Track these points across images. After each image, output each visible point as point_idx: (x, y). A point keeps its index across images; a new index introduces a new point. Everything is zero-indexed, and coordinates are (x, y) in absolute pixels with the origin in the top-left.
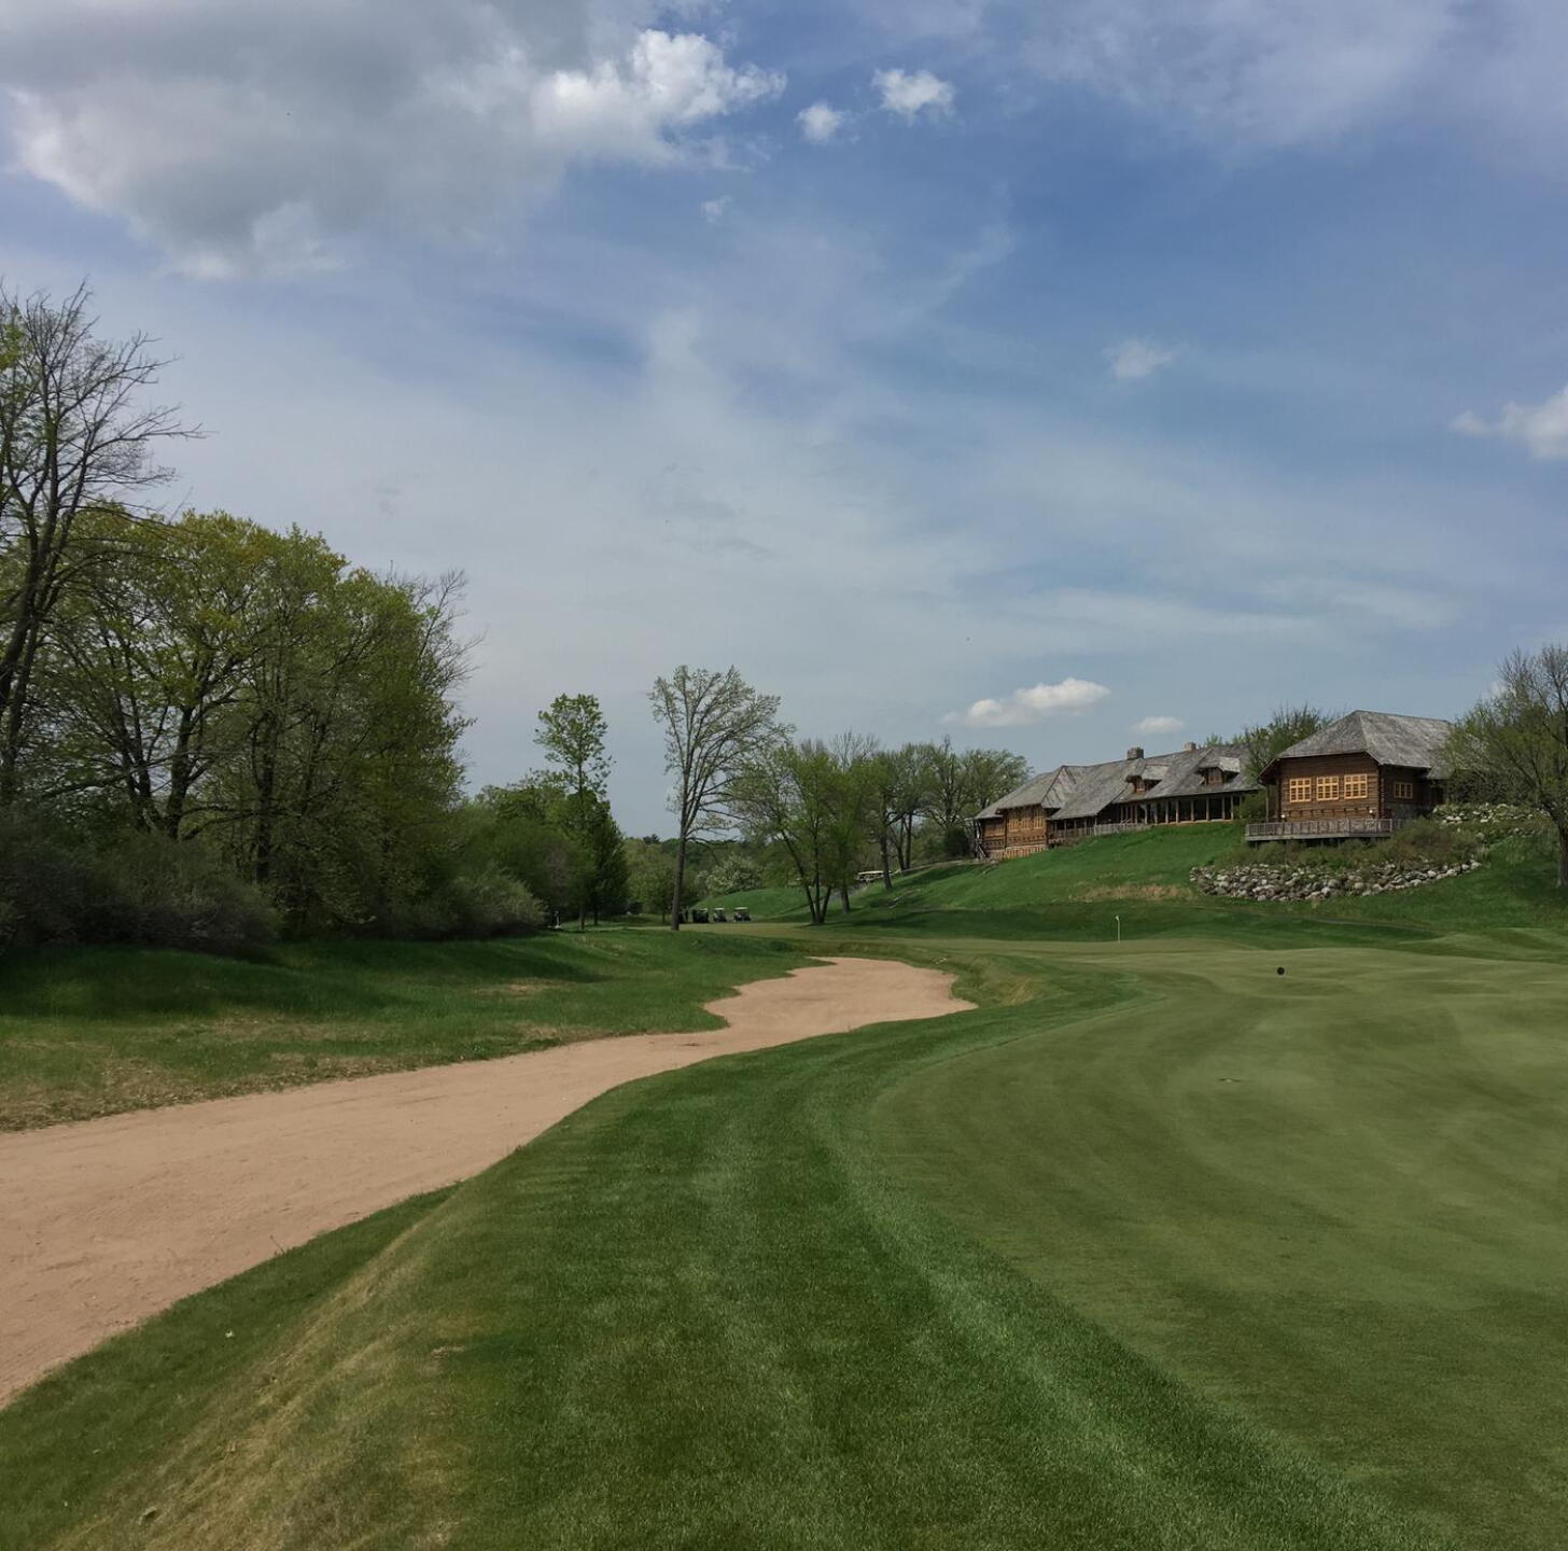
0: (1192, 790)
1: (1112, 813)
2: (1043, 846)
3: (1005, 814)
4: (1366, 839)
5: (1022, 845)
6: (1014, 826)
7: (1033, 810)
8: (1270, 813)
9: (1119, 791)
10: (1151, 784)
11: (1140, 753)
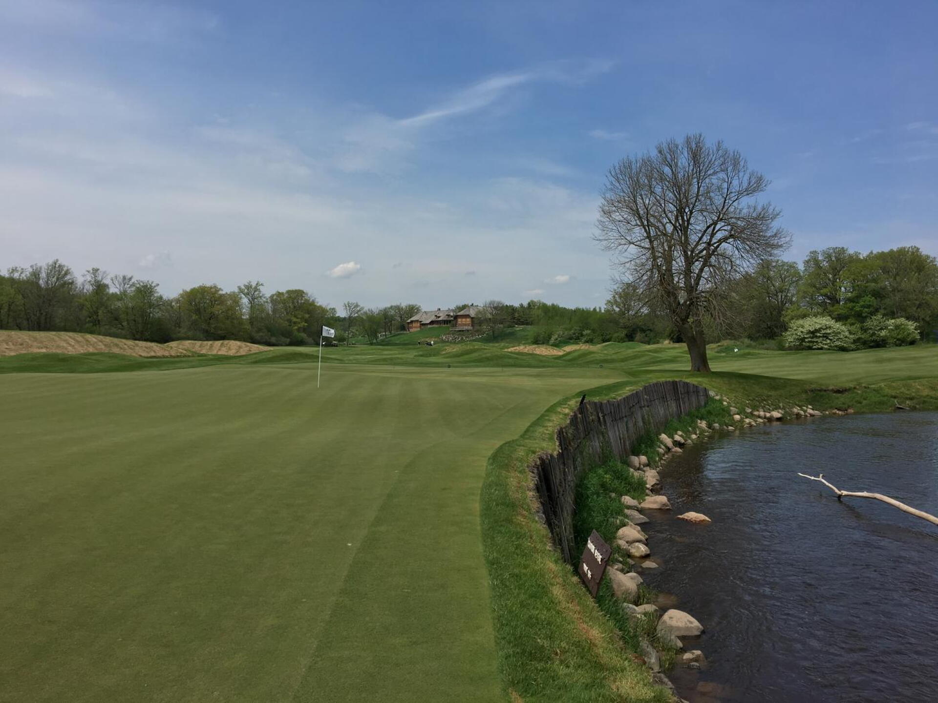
0: (445, 319)
1: (432, 323)
2: (419, 329)
3: (412, 322)
4: (468, 331)
5: (415, 329)
6: (414, 325)
7: (417, 321)
8: (455, 325)
9: (433, 318)
10: (439, 317)
11: (439, 309)
